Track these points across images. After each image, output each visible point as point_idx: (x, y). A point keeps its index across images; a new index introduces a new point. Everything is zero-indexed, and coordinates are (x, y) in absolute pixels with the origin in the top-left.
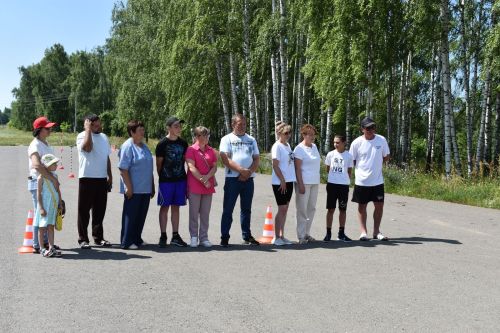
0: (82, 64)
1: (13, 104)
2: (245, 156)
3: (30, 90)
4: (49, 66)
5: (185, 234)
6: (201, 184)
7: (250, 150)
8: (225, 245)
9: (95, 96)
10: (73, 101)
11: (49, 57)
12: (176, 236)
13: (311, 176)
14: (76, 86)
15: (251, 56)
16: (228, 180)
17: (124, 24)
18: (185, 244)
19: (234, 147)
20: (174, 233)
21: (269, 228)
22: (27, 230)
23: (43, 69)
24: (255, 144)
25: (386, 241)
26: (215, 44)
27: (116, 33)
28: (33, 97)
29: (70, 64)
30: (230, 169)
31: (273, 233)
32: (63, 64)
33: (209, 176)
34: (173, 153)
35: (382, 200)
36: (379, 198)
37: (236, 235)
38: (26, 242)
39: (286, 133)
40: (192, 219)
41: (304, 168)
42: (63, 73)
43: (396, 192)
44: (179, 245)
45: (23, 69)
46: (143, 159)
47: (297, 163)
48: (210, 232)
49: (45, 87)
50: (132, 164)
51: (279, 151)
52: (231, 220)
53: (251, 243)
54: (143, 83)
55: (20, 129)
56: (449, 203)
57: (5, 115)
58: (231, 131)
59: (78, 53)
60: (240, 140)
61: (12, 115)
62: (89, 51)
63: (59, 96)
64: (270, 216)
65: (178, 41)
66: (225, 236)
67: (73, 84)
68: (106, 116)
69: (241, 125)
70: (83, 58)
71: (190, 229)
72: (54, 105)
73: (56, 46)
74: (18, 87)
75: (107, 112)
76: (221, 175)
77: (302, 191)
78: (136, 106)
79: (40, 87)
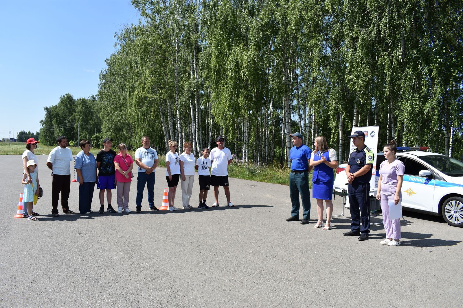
0: (83, 106)
1: (41, 130)
2: (149, 160)
3: (51, 121)
4: (63, 107)
5: (115, 206)
6: (123, 176)
7: (152, 157)
8: (139, 211)
9: (91, 125)
10: (77, 128)
11: (62, 102)
12: (110, 207)
13: (189, 171)
14: (79, 119)
15: (179, 102)
16: (140, 174)
17: (107, 82)
18: (114, 212)
19: (143, 155)
20: (108, 205)
21: (165, 201)
22: (19, 204)
23: (59, 108)
24: (156, 153)
25: (234, 207)
26: (158, 94)
27: (102, 87)
28: (53, 125)
29: (75, 106)
30: (141, 167)
31: (168, 204)
32: (71, 106)
33: (128, 171)
34: (106, 159)
35: (228, 185)
36: (226, 184)
37: (145, 205)
38: (18, 211)
39: (174, 146)
40: (119, 197)
41: (185, 166)
42: (71, 111)
43: (254, 180)
44: (111, 212)
45: (47, 109)
46: (89, 163)
47: (181, 164)
48: (129, 204)
49: (60, 119)
50: (83, 165)
51: (170, 158)
52: (142, 197)
53: (154, 210)
54: (117, 117)
55: (45, 145)
56: (281, 185)
57: (36, 136)
58: (141, 146)
59: (80, 99)
60: (146, 151)
61: (40, 136)
62: (87, 98)
63: (68, 125)
64: (166, 194)
65: (136, 93)
66: (139, 206)
67: (77, 118)
68: (97, 137)
69: (146, 142)
70: (84, 102)
71: (118, 203)
72: (65, 130)
73: (66, 95)
74: (44, 119)
75: (97, 134)
76: (135, 170)
77: (184, 179)
78: (114, 131)
79: (57, 120)
